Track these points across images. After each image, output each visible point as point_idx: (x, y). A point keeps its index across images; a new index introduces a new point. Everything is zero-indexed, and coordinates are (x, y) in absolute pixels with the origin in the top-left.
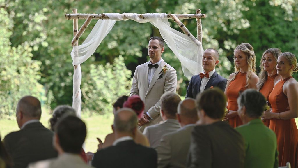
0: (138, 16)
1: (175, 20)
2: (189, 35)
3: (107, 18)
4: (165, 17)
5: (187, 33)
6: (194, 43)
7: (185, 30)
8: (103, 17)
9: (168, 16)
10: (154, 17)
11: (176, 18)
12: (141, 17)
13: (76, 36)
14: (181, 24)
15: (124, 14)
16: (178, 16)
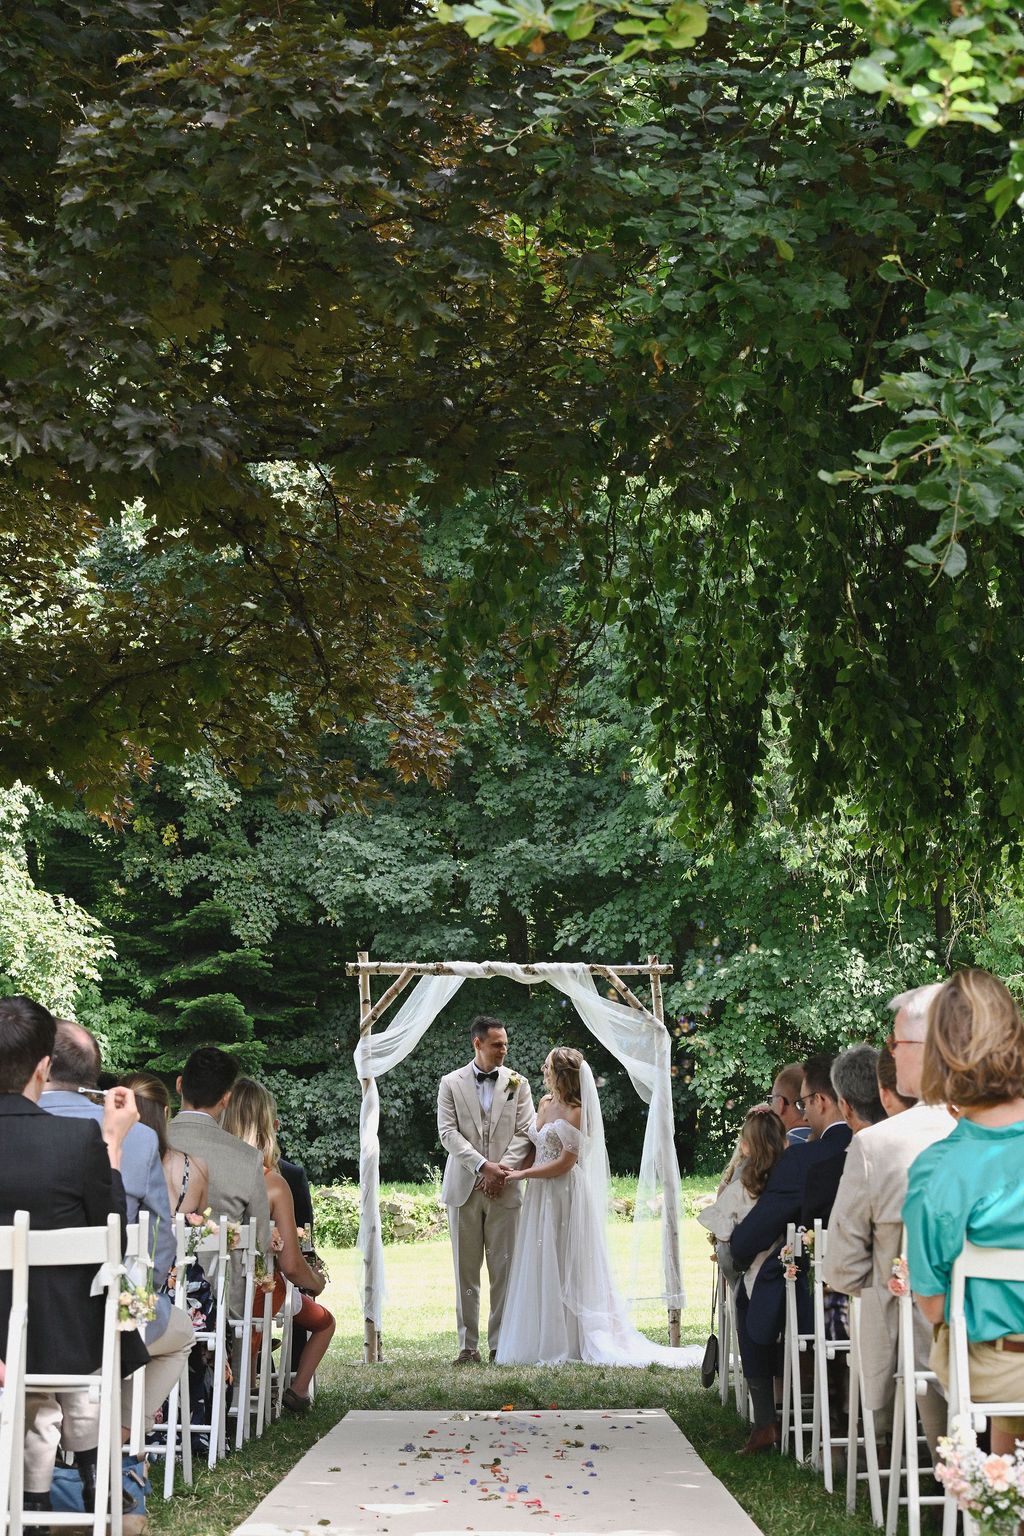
0: (521, 968)
1: (609, 976)
2: (641, 1010)
3: (450, 972)
4: (584, 969)
5: (636, 1006)
6: (651, 1025)
7: (631, 998)
8: (437, 972)
9: (592, 969)
10: (560, 971)
11: (612, 974)
12: (526, 971)
13: (370, 1012)
14: (624, 986)
15: (486, 964)
16: (614, 970)
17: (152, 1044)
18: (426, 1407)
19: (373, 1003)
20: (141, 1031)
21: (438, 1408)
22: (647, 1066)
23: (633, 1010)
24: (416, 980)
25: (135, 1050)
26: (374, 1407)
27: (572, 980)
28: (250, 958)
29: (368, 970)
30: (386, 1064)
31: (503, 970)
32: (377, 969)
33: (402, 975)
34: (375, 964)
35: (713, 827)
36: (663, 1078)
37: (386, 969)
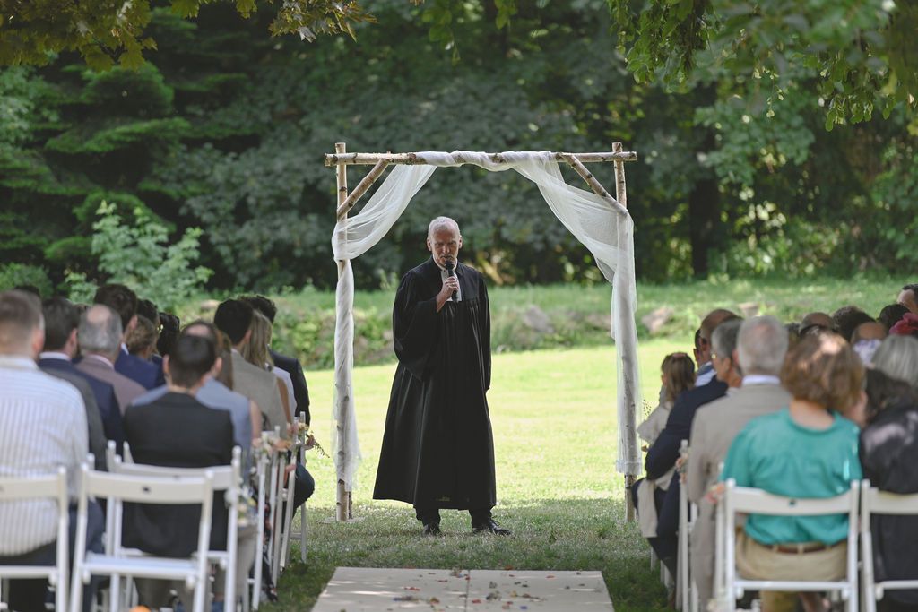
0: (490, 157)
1: (574, 165)
2: (604, 195)
3: (422, 161)
4: (550, 158)
5: (599, 191)
6: (614, 210)
7: (595, 185)
8: (411, 161)
9: (558, 157)
10: (526, 158)
11: (577, 161)
12: (495, 159)
13: (347, 199)
14: (588, 172)
15: (457, 153)
16: (579, 158)
17: (54, 117)
18: (401, 565)
19: (350, 190)
20: (42, 102)
21: (410, 567)
22: (611, 248)
23: (597, 196)
24: (390, 169)
25: (35, 126)
26: (356, 565)
27: (537, 166)
28: (170, 18)
29: (345, 160)
30: (360, 246)
31: (472, 159)
32: (354, 159)
33: (378, 165)
34: (352, 155)
35: (664, 62)
36: (625, 259)
37: (363, 160)
